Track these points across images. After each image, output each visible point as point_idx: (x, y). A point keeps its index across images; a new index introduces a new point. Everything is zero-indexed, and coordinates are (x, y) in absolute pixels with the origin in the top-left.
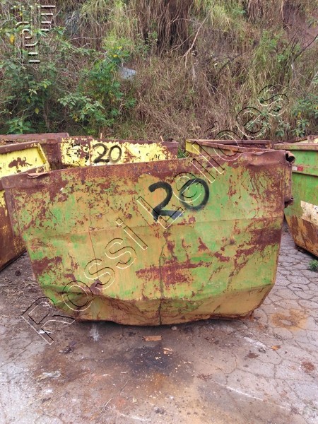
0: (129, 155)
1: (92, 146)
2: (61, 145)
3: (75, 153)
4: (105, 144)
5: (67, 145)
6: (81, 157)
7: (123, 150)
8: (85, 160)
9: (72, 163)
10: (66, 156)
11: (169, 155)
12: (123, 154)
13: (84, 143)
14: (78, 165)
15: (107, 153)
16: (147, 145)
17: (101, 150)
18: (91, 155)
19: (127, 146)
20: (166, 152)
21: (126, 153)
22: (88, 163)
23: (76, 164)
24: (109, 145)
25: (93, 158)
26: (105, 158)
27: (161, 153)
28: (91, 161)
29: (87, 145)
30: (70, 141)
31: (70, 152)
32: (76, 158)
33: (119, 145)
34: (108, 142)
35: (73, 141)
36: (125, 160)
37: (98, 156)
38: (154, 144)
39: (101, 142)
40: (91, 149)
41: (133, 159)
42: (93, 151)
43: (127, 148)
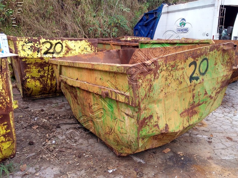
0: (68, 48)
1: (41, 42)
2: (17, 43)
3: (29, 49)
4: (51, 41)
5: (21, 43)
6: (34, 51)
7: (64, 45)
8: (36, 53)
9: (27, 56)
10: (21, 51)
11: (93, 47)
12: (64, 48)
13: (35, 41)
14: (31, 57)
15: (53, 48)
16: (79, 41)
17: (48, 45)
18: (41, 50)
19: (67, 43)
20: (90, 46)
21: (66, 47)
22: (39, 56)
23: (30, 57)
24: (54, 42)
25: (43, 52)
26: (51, 51)
27: (88, 46)
28: (41, 54)
29: (38, 42)
30: (24, 40)
31: (25, 48)
32: (30, 52)
33: (61, 42)
34: (53, 40)
35: (27, 40)
36: (66, 52)
37: (46, 50)
38: (83, 40)
39: (48, 40)
40: (41, 45)
41: (71, 51)
42: (42, 47)
43: (66, 44)
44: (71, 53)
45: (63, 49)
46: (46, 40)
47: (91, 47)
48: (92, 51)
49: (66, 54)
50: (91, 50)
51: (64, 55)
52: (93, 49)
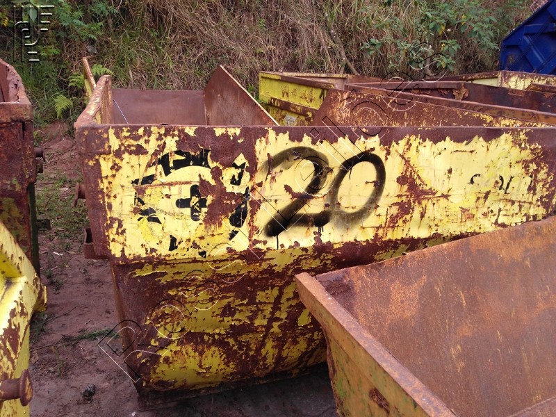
0: (413, 187)
2: (106, 166)
3: (182, 203)
4: (323, 148)
5: (134, 167)
6: (212, 219)
7: (394, 168)
8: (227, 226)
9: (164, 250)
10: (130, 223)
11: (542, 175)
12: (392, 188)
13: (225, 151)
14: (194, 253)
15: (324, 190)
16: (478, 143)
17: (299, 175)
18: (256, 205)
19: (411, 154)
20: (533, 167)
21: (402, 180)
22: (241, 243)
23: (182, 253)
24: (337, 152)
25: (264, 216)
26: (314, 207)
30: (152, 146)
33: (380, 152)
34: (333, 140)
35: (171, 144)
37: (285, 201)
38: (504, 136)
41: (424, 202)
42: (267, 185)
43: (407, 162)
44: (422, 216)
45: (385, 192)
46: (295, 144)
47: (537, 171)
48: (534, 194)
49: (393, 222)
50: (529, 189)
51: (380, 232)
52: (539, 186)
